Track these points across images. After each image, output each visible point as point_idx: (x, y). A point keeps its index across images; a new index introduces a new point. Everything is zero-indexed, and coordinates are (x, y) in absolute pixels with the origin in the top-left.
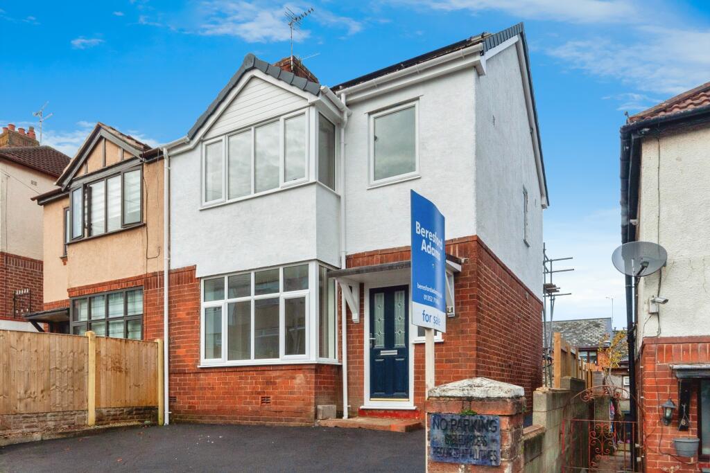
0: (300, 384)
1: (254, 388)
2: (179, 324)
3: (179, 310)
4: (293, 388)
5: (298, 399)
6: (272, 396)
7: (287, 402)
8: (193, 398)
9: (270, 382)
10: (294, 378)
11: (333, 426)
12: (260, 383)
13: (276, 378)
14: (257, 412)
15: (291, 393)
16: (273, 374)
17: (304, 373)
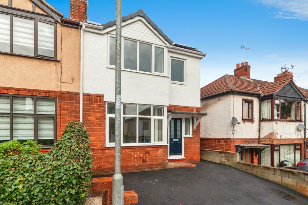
0: (161, 153)
1: (138, 156)
2: (90, 123)
3: (90, 116)
4: (157, 155)
5: (160, 159)
6: (148, 159)
7: (155, 161)
8: (101, 162)
9: (147, 153)
10: (158, 151)
11: (173, 168)
12: (142, 153)
13: (149, 151)
14: (140, 166)
15: (157, 157)
16: (148, 149)
17: (162, 148)
